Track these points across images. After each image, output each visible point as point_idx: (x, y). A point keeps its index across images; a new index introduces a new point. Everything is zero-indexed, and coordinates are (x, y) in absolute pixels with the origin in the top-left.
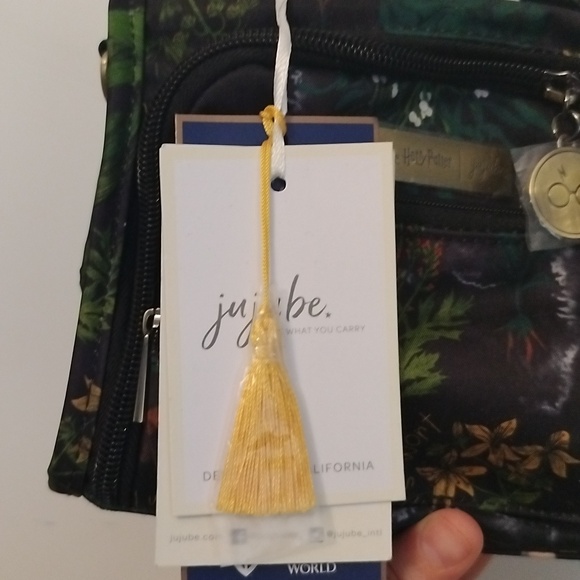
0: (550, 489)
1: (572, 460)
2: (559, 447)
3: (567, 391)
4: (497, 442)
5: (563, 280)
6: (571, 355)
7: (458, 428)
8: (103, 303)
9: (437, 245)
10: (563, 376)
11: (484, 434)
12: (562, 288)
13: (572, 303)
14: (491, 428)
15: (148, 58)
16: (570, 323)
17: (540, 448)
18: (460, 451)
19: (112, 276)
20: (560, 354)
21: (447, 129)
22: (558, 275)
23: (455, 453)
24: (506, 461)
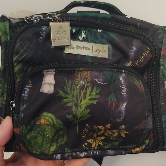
0: (122, 140)
1: (126, 132)
2: (122, 129)
3: (123, 115)
4: (106, 130)
5: (123, 82)
6: (125, 105)
7: (95, 127)
8: (3, 97)
9: (88, 72)
10: (123, 112)
11: (102, 128)
12: (123, 84)
13: (125, 89)
14: (104, 127)
15: (11, 34)
16: (125, 96)
17: (117, 130)
18: (97, 133)
19: (5, 90)
20: (122, 105)
21: (89, 40)
22: (121, 81)
23: (96, 134)
24: (109, 134)
